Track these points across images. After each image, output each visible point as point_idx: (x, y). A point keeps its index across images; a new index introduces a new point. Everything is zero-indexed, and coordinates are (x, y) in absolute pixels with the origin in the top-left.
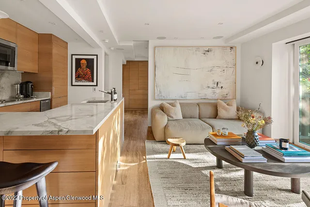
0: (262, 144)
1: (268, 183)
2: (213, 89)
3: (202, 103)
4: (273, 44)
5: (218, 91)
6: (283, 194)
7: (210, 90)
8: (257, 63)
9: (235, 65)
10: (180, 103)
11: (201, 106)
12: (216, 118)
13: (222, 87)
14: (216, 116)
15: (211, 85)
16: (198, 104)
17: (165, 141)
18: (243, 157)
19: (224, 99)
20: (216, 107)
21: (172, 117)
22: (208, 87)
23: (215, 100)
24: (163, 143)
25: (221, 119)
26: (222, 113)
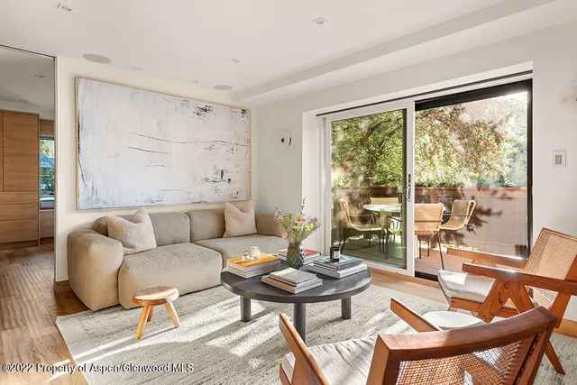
0: (308, 261)
1: (315, 318)
2: (215, 184)
3: (196, 211)
4: (304, 114)
5: (223, 186)
6: (335, 326)
7: (210, 186)
8: (283, 140)
9: (249, 141)
10: (149, 214)
11: (194, 217)
12: (222, 237)
13: (230, 180)
14: (222, 232)
15: (212, 176)
16: (188, 214)
17: (120, 305)
18: (294, 284)
19: (234, 201)
20: (221, 218)
21: (133, 247)
22: (207, 180)
23: (219, 203)
24: (111, 310)
25: (230, 237)
26: (233, 226)
